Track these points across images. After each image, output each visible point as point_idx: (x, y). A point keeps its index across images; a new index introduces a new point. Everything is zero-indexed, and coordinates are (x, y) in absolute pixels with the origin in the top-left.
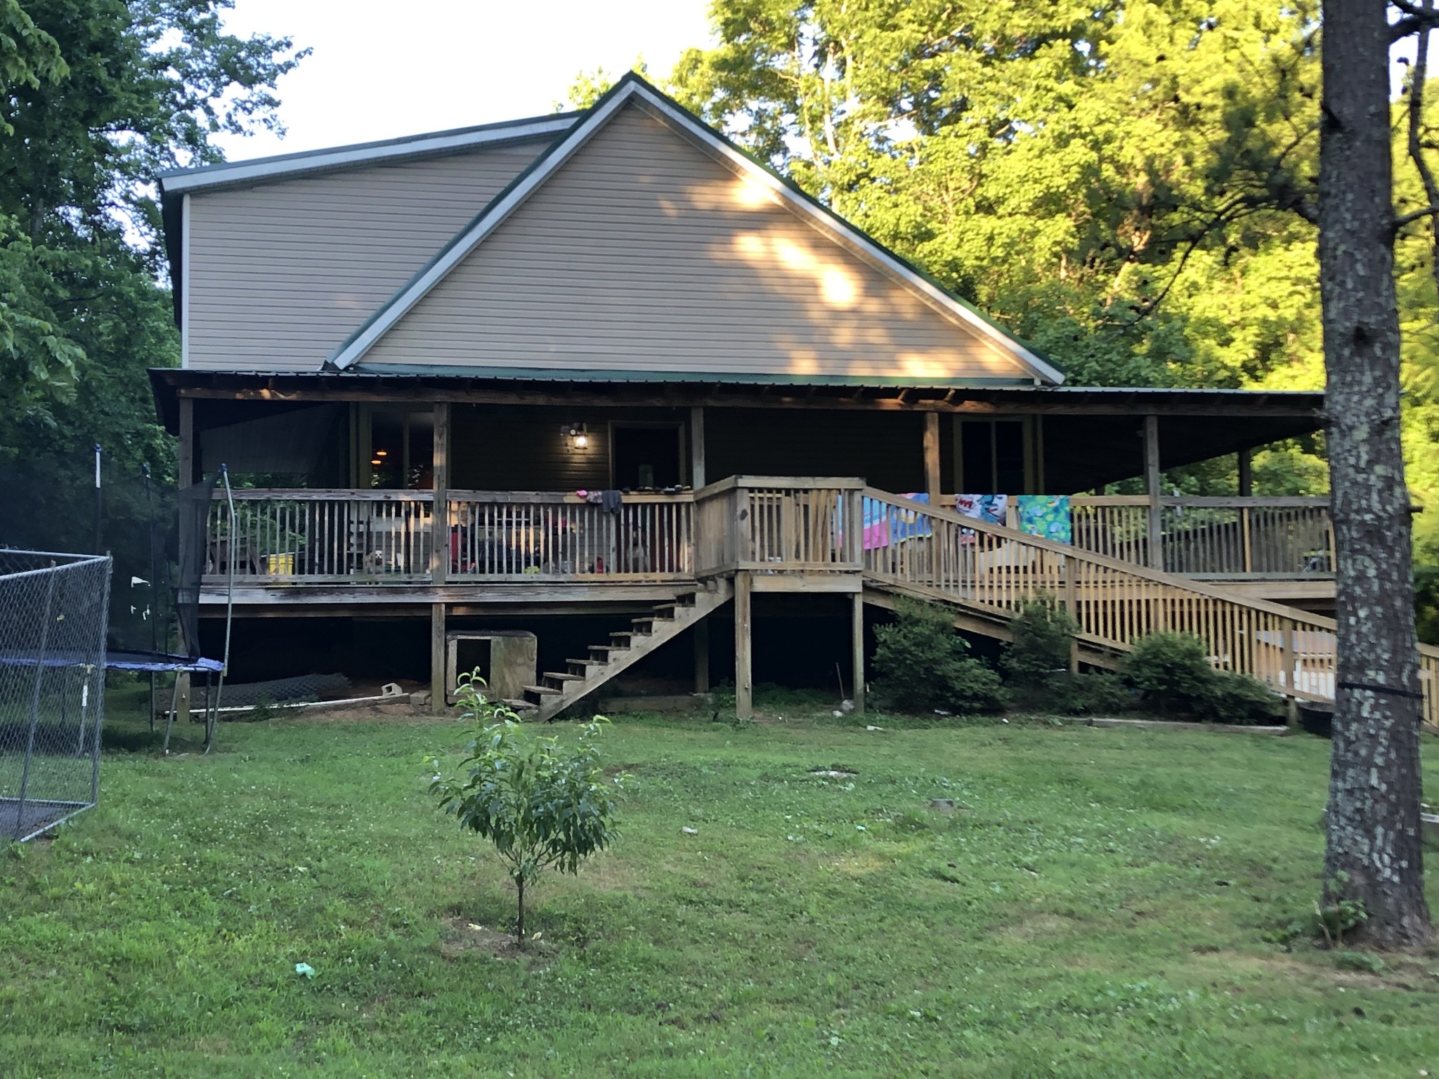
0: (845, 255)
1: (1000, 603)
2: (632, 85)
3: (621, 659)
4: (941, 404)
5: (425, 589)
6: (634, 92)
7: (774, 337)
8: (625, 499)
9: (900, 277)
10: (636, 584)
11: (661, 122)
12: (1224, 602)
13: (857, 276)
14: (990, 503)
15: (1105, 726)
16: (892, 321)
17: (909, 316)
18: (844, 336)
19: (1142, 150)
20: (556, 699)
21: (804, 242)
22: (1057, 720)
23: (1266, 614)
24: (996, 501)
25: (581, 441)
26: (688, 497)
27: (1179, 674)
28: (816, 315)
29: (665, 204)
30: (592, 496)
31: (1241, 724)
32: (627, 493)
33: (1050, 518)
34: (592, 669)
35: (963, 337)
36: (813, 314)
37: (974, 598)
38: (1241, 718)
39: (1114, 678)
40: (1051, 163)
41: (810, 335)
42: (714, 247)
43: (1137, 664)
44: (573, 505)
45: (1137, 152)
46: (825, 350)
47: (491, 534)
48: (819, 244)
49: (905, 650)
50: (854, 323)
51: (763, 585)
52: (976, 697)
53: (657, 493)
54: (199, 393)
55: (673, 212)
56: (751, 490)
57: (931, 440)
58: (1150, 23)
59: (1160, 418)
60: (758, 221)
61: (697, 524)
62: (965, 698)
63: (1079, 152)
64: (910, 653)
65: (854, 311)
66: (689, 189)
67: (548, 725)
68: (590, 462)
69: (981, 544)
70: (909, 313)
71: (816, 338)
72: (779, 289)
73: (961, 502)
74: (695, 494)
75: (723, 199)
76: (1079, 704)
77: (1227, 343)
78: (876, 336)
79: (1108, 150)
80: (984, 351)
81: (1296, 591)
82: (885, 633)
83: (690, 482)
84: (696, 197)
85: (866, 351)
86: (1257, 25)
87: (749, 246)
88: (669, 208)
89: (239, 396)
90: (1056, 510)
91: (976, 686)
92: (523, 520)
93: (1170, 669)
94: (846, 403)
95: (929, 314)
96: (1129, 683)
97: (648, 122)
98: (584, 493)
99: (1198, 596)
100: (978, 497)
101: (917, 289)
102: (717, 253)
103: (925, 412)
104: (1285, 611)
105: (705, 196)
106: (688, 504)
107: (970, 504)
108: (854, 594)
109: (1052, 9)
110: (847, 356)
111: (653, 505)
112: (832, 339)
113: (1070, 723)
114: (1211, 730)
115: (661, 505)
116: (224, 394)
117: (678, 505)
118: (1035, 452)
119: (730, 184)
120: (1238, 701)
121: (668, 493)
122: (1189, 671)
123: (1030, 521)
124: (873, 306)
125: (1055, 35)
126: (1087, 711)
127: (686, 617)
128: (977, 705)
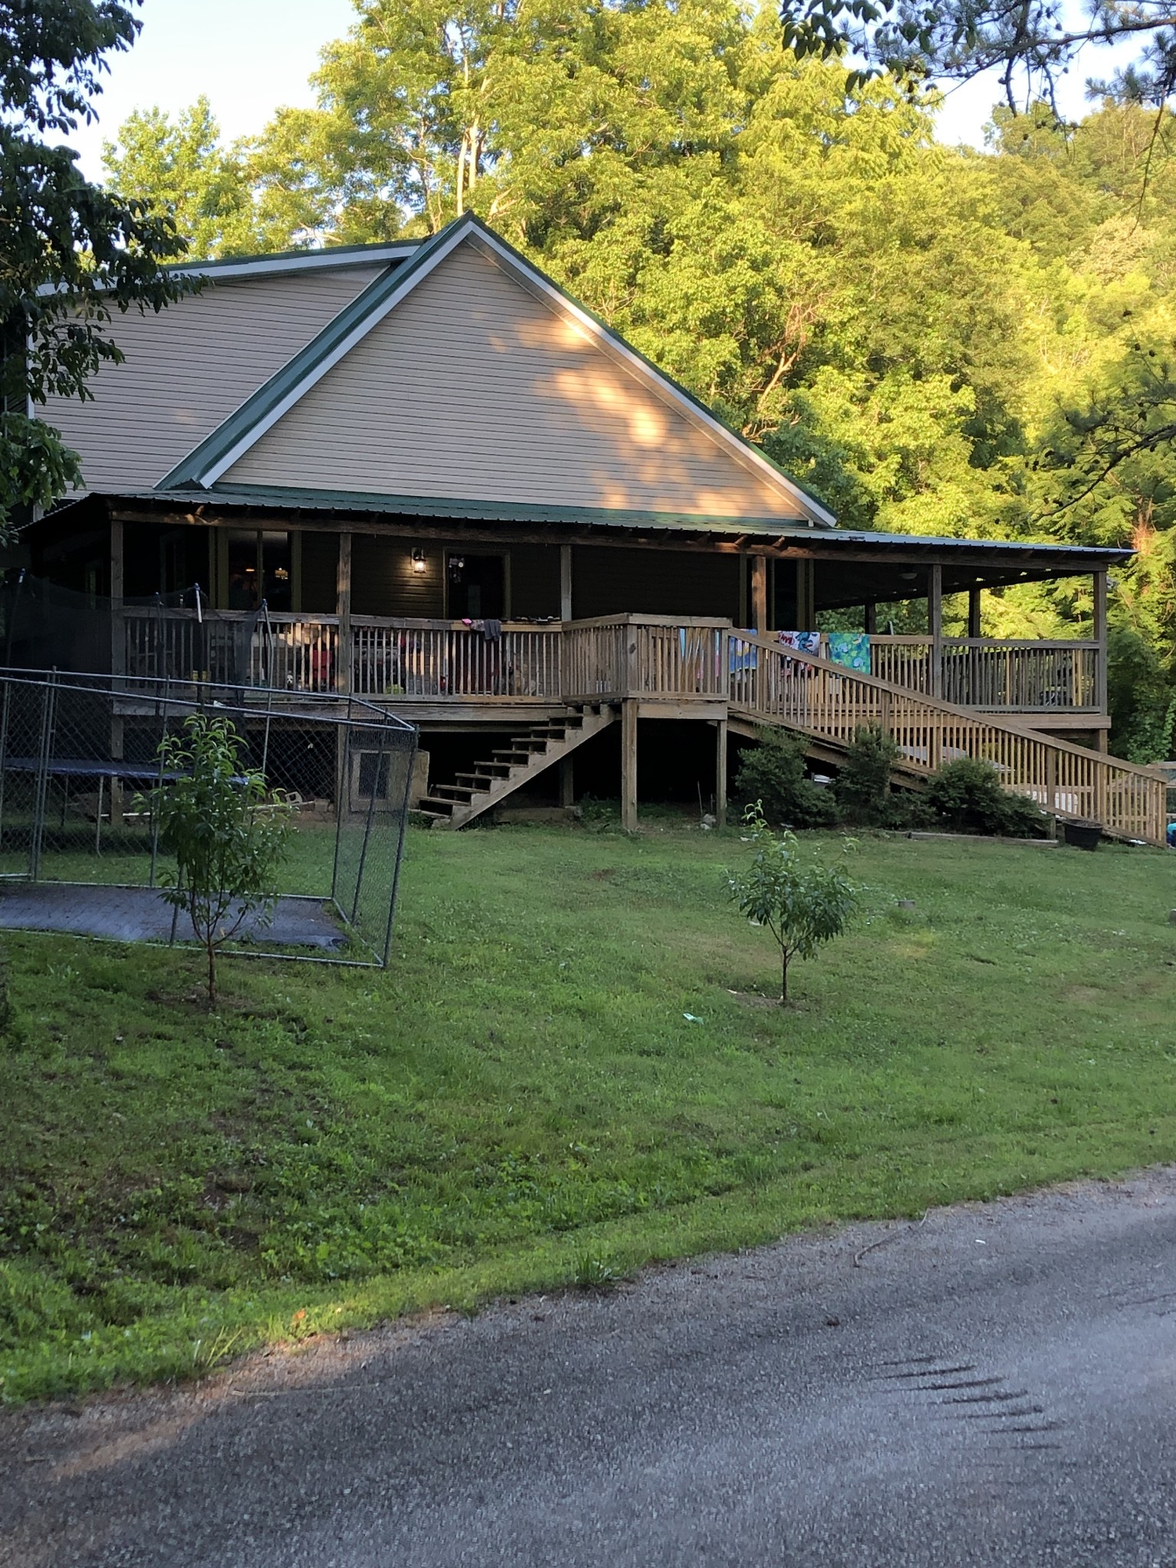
0: (652, 398)
1: (822, 729)
2: (470, 226)
3: (521, 775)
4: (769, 549)
5: (332, 705)
6: (472, 233)
7: (589, 473)
8: (504, 628)
9: (700, 422)
10: (507, 706)
11: (492, 261)
12: (1003, 732)
13: (661, 418)
14: (806, 639)
15: (921, 838)
16: (691, 462)
17: (705, 458)
18: (650, 473)
19: (802, 276)
20: (465, 810)
21: (617, 384)
22: (884, 833)
23: (1035, 743)
24: (811, 638)
25: (420, 566)
26: (556, 628)
27: (978, 795)
28: (626, 453)
29: (494, 341)
30: (477, 624)
31: (1023, 837)
32: (504, 622)
33: (854, 654)
34: (496, 784)
35: (751, 477)
36: (623, 452)
37: (809, 725)
38: (1023, 832)
39: (923, 798)
40: (718, 283)
41: (619, 471)
42: (538, 384)
43: (940, 786)
44: (458, 632)
45: (796, 279)
46: (634, 486)
47: (388, 654)
48: (629, 386)
49: (770, 772)
50: (658, 462)
51: (648, 712)
52: (819, 813)
53: (530, 622)
54: (128, 516)
55: (502, 349)
56: (639, 626)
57: (759, 580)
58: (787, 137)
59: (943, 567)
60: (580, 359)
61: (564, 652)
62: (809, 813)
63: (742, 274)
64: (775, 775)
65: (658, 451)
66: (516, 327)
67: (459, 833)
68: (427, 585)
69: (796, 675)
70: (705, 455)
71: (626, 475)
72: (596, 428)
73: (783, 638)
74: (563, 625)
75: (548, 339)
76: (898, 820)
77: (869, 469)
78: (677, 474)
79: (768, 272)
80: (767, 493)
81: (1046, 722)
82: (751, 756)
83: (557, 613)
84: (521, 336)
85: (670, 489)
86: (882, 146)
87: (570, 384)
88: (498, 344)
89: (167, 520)
90: (859, 647)
91: (820, 804)
92: (361, 640)
93: (970, 789)
94: (693, 547)
95: (723, 455)
96: (933, 801)
97: (480, 261)
98: (468, 621)
99: (976, 725)
100: (796, 634)
101: (715, 433)
102: (541, 390)
103: (754, 556)
104: (1049, 740)
105: (530, 333)
106: (556, 634)
107: (790, 640)
108: (719, 721)
109: (700, 118)
110: (650, 493)
111: (526, 634)
112: (641, 477)
113: (894, 836)
114: (1002, 842)
115: (534, 634)
116: (152, 518)
117: (549, 634)
118: (807, 589)
119: (554, 324)
120: (1023, 818)
121: (540, 623)
122: (987, 792)
123: (838, 656)
124: (675, 447)
125: (704, 146)
126: (904, 826)
127: (575, 738)
128: (820, 820)
